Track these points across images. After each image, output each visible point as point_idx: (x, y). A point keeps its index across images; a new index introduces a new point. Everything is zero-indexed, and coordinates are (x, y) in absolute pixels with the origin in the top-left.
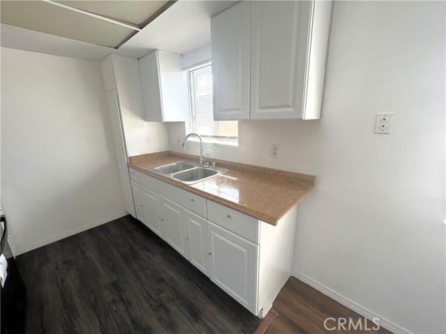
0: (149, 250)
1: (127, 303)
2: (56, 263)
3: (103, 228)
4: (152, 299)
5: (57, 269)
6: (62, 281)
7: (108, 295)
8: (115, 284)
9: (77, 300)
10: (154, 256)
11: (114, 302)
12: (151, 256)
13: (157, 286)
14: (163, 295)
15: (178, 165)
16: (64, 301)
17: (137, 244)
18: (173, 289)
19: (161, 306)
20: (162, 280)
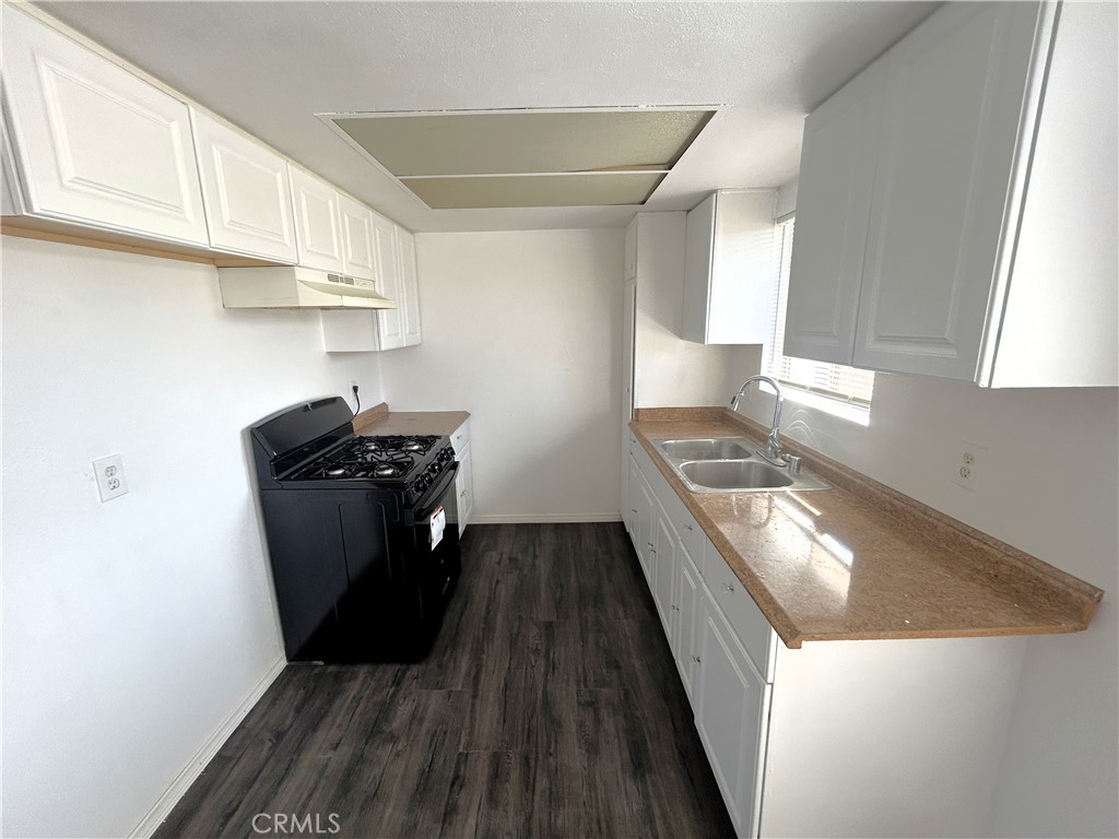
0: (624, 605)
1: (551, 667)
2: (502, 554)
3: (576, 527)
4: (586, 687)
5: (499, 563)
6: (498, 582)
7: (533, 636)
8: (549, 626)
9: (499, 619)
10: (626, 617)
11: (537, 651)
12: (621, 615)
13: (604, 671)
14: (605, 690)
15: (720, 444)
16: (488, 612)
17: (610, 580)
18: (627, 694)
19: (592, 704)
20: (618, 667)
